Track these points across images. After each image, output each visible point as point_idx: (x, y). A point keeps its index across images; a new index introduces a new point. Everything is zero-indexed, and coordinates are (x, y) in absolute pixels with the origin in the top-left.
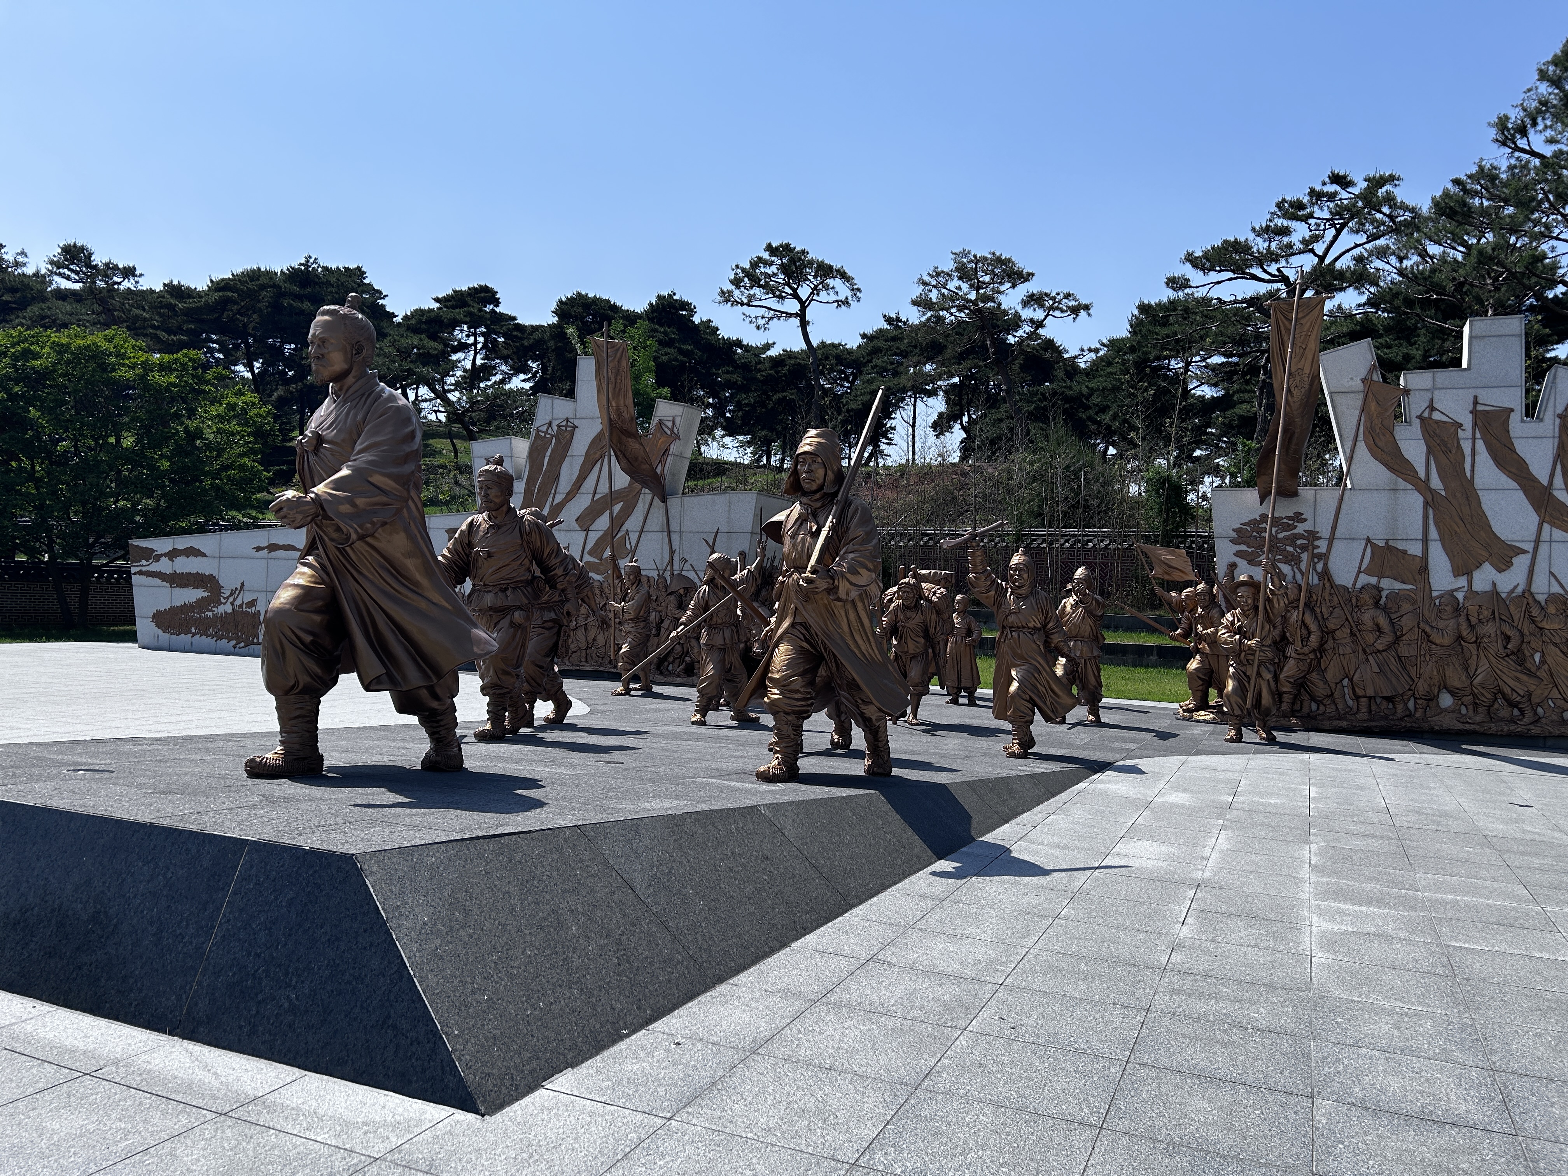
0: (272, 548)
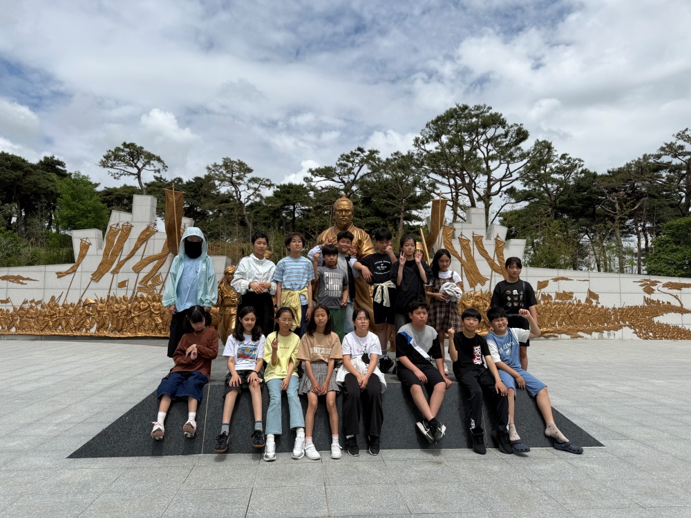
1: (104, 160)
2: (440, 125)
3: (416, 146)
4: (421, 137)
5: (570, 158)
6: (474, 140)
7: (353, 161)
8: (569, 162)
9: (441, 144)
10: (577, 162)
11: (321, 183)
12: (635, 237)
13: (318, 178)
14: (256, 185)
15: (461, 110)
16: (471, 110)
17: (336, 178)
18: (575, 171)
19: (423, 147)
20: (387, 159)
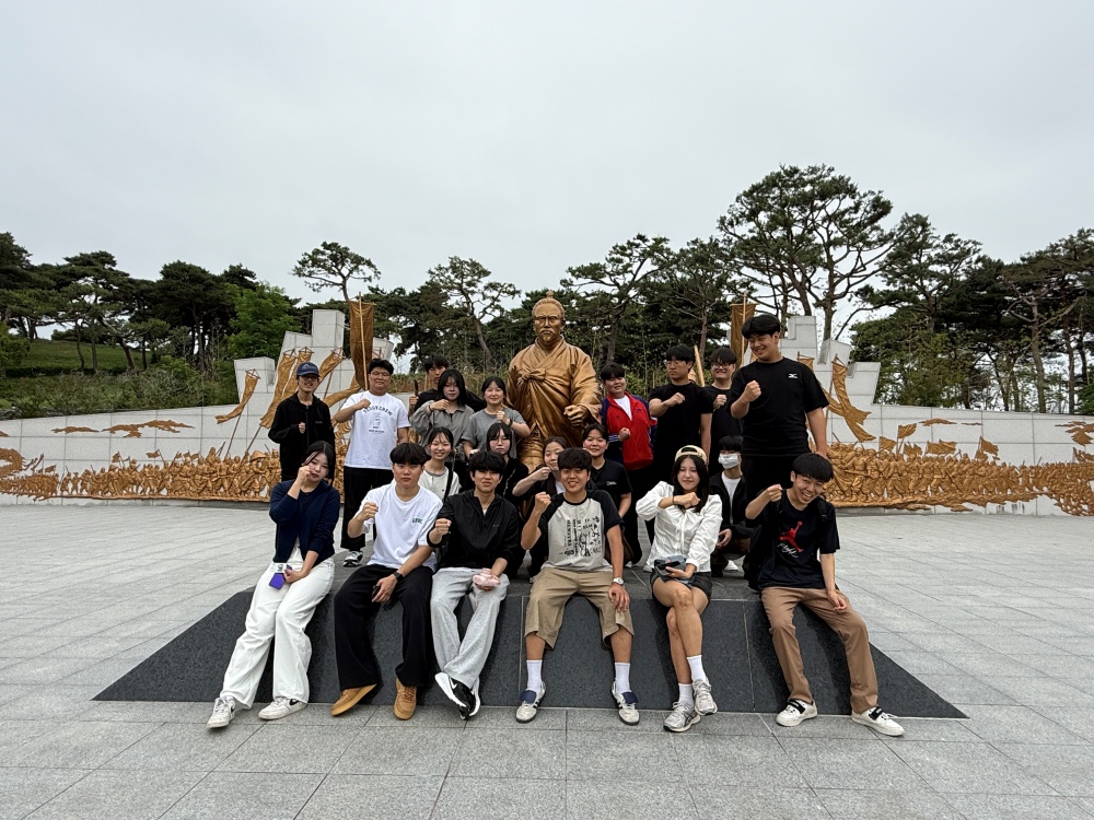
0: (69, 430)
1: (299, 266)
2: (756, 197)
3: (722, 229)
4: (729, 216)
5: (959, 240)
6: (807, 218)
7: (631, 254)
8: (957, 246)
9: (758, 224)
10: (970, 245)
11: (585, 287)
12: (1065, 358)
13: (582, 280)
14: (495, 294)
15: (788, 175)
16: (803, 174)
17: (607, 280)
18: (968, 260)
19: (731, 230)
20: (682, 250)
